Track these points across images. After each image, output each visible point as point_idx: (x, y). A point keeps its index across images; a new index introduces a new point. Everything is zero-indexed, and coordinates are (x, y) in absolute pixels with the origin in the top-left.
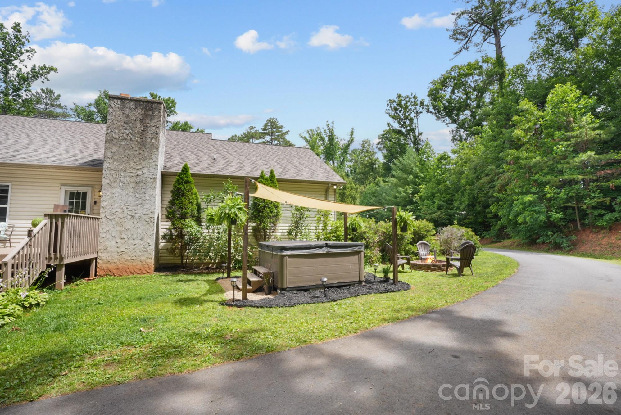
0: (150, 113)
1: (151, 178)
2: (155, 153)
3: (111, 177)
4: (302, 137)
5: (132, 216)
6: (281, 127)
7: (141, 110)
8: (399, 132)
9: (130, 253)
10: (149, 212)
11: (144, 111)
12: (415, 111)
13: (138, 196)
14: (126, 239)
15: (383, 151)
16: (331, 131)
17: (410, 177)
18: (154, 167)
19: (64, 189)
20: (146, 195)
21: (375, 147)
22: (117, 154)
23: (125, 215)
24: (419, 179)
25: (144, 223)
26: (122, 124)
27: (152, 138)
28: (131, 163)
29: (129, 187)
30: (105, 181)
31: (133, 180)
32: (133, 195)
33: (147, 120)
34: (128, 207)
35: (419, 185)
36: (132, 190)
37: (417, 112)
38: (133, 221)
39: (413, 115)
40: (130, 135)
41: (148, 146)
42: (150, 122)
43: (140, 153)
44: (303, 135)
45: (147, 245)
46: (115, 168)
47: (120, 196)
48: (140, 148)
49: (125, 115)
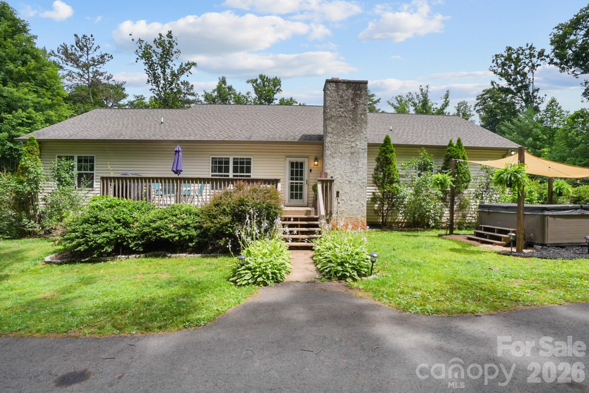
0: (359, 92)
1: (362, 149)
2: (365, 127)
3: (332, 149)
4: (390, 104)
5: (350, 182)
6: (373, 95)
7: (351, 91)
8: (507, 91)
9: (349, 212)
10: (362, 178)
11: (354, 91)
12: (530, 64)
13: (353, 164)
14: (346, 200)
15: (482, 113)
16: (425, 96)
17: (529, 139)
18: (364, 139)
19: (288, 160)
20: (360, 164)
21: (472, 109)
22: (335, 129)
23: (344, 181)
24: (541, 142)
25: (359, 187)
26: (338, 103)
27: (361, 114)
28: (346, 136)
29: (346, 157)
30: (328, 152)
31: (348, 151)
32: (349, 163)
33: (357, 99)
34: (346, 174)
35: (539, 149)
36: (348, 159)
37: (533, 65)
38: (350, 185)
39: (527, 69)
40: (344, 113)
41: (359, 121)
42: (359, 101)
43: (353, 128)
44: (391, 102)
45: (361, 206)
46: (335, 141)
47: (340, 165)
48: (353, 124)
49: (339, 96)
